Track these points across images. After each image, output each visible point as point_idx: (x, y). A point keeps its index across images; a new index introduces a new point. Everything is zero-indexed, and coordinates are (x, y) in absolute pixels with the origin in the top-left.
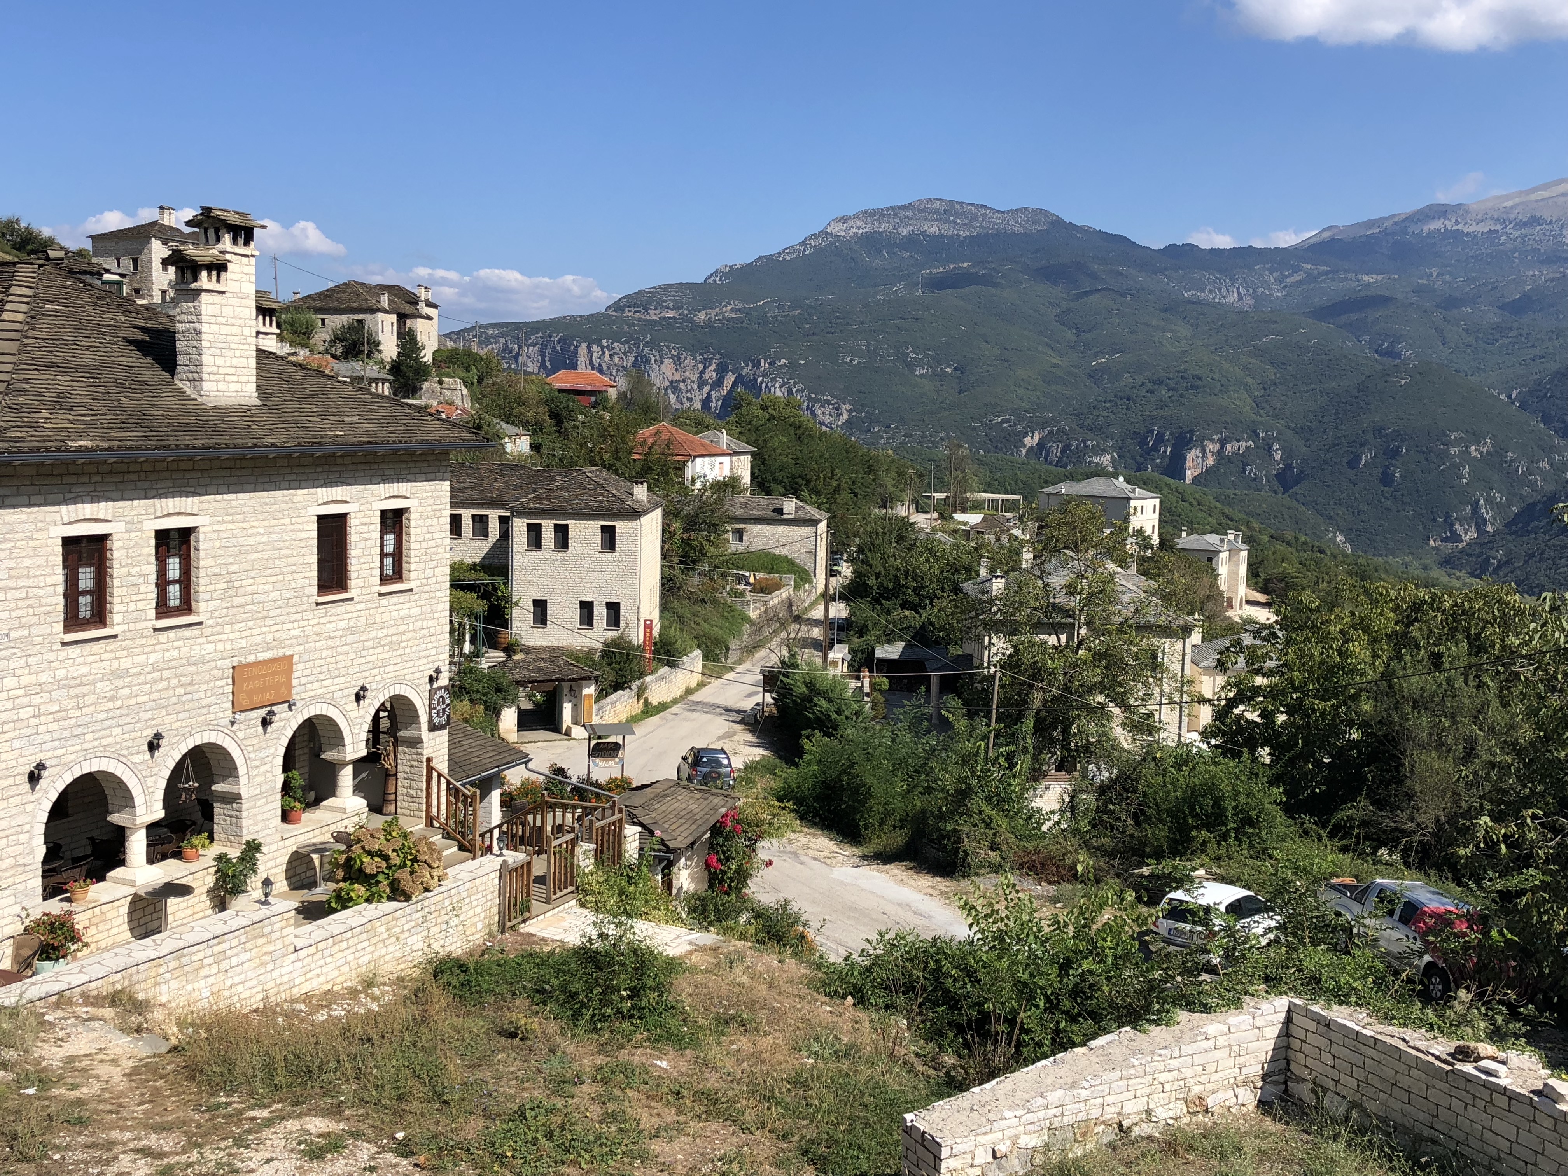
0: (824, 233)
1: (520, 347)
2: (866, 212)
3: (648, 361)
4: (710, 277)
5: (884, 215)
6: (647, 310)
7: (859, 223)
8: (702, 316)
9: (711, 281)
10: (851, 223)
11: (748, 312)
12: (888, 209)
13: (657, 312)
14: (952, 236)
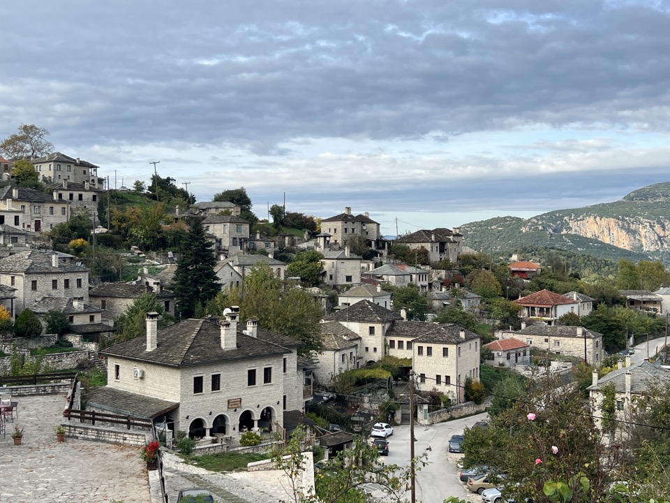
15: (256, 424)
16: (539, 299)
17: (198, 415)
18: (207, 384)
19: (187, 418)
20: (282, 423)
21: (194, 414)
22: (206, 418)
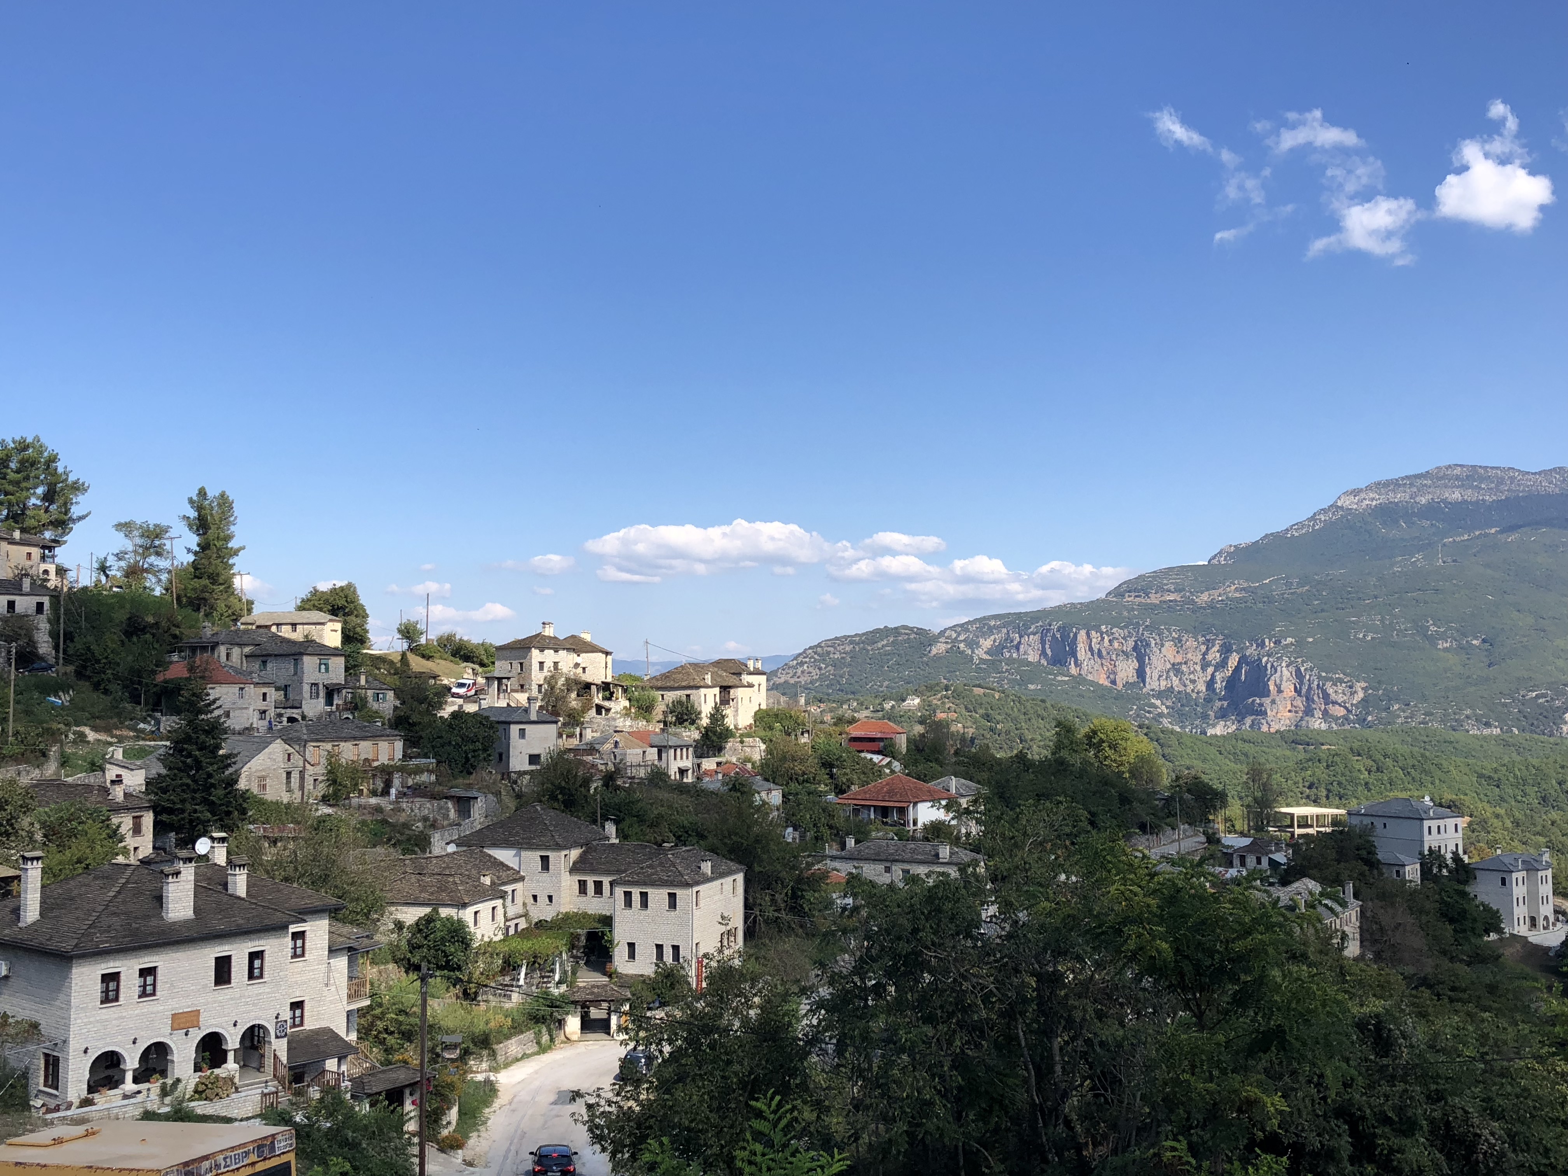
0: (1334, 507)
1: (1021, 637)
2: (1379, 483)
3: (1148, 645)
4: (1214, 557)
5: (1399, 486)
6: (1147, 595)
7: (1372, 496)
8: (1205, 597)
9: (1215, 562)
10: (1363, 495)
11: (1253, 591)
12: (1403, 479)
13: (1158, 595)
14: (1477, 502)
15: (231, 1056)
16: (888, 792)
17: (108, 1044)
18: (130, 983)
19: (86, 1051)
20: (285, 1054)
21: (100, 1044)
22: (126, 1050)
